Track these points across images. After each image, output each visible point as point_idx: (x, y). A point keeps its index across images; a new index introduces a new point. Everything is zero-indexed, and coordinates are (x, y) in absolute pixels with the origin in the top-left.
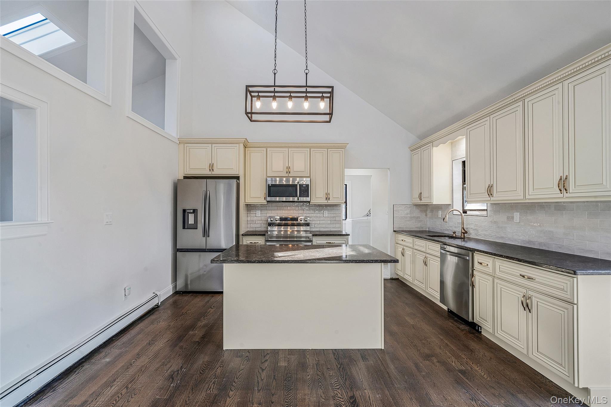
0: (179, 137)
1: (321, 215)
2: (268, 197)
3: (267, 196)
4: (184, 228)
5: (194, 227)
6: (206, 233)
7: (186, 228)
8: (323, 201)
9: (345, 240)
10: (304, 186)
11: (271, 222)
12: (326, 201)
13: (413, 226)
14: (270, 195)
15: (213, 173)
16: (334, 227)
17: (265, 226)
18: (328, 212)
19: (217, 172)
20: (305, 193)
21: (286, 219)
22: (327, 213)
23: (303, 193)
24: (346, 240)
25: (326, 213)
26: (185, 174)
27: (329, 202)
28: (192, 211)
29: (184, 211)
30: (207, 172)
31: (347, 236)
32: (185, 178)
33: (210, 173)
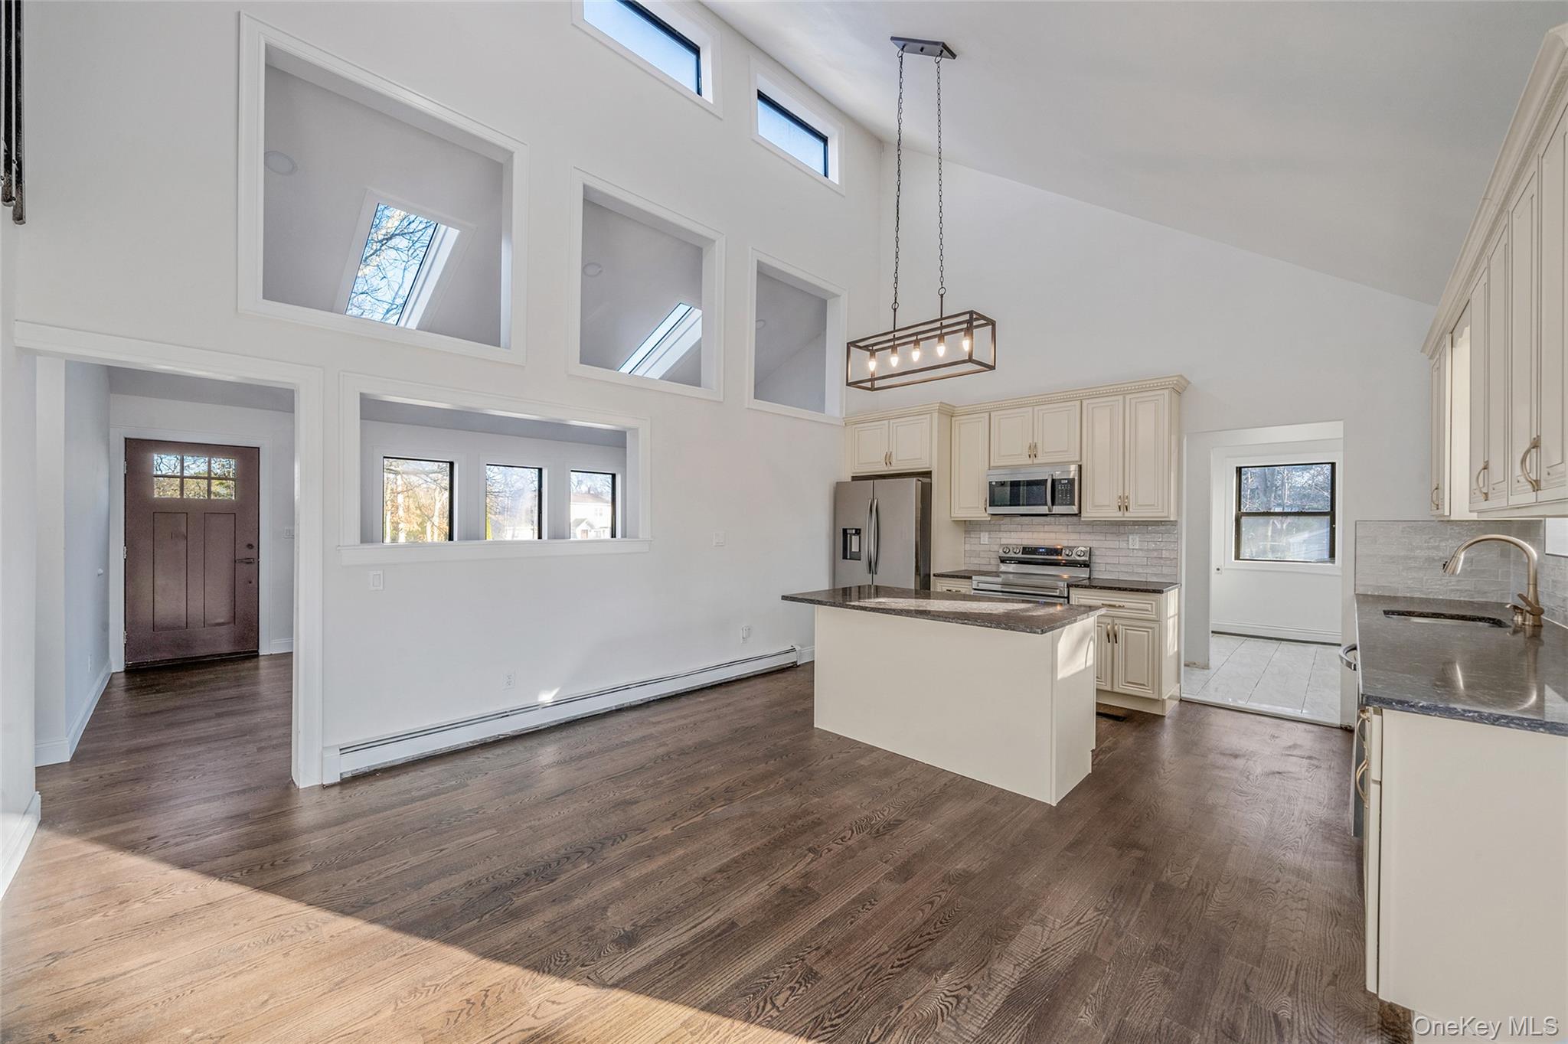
0: (844, 416)
1: (1124, 545)
2: (990, 506)
3: (988, 505)
4: (845, 557)
5: (856, 557)
6: (872, 567)
7: (848, 557)
8: (1114, 514)
9: (1151, 604)
10: (1063, 482)
11: (1005, 555)
12: (1120, 514)
13: (1442, 587)
14: (994, 501)
15: (891, 468)
16: (1155, 575)
17: (993, 562)
18: (1139, 537)
19: (897, 467)
20: (1066, 496)
21: (1034, 550)
22: (1138, 539)
23: (1062, 497)
24: (1154, 603)
25: (1135, 541)
26: (854, 473)
27: (1127, 514)
28: (854, 531)
29: (845, 531)
30: (882, 469)
31: (1158, 595)
32: (854, 478)
33: (886, 469)
